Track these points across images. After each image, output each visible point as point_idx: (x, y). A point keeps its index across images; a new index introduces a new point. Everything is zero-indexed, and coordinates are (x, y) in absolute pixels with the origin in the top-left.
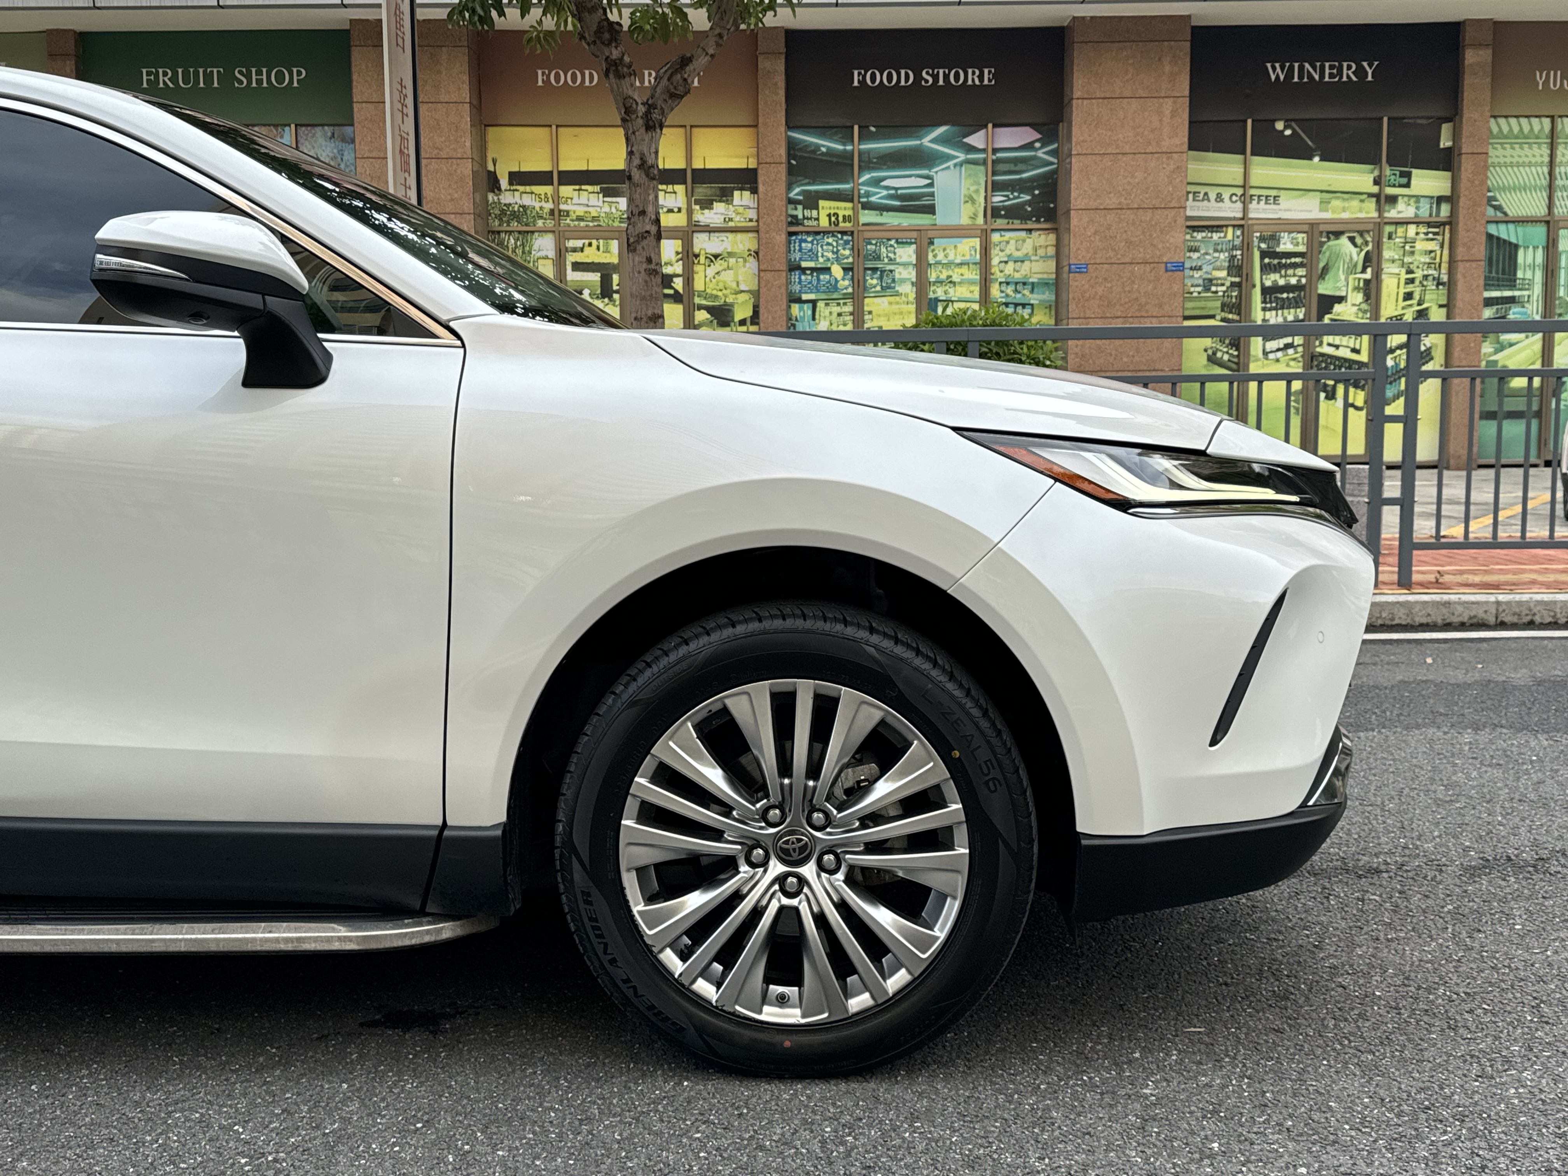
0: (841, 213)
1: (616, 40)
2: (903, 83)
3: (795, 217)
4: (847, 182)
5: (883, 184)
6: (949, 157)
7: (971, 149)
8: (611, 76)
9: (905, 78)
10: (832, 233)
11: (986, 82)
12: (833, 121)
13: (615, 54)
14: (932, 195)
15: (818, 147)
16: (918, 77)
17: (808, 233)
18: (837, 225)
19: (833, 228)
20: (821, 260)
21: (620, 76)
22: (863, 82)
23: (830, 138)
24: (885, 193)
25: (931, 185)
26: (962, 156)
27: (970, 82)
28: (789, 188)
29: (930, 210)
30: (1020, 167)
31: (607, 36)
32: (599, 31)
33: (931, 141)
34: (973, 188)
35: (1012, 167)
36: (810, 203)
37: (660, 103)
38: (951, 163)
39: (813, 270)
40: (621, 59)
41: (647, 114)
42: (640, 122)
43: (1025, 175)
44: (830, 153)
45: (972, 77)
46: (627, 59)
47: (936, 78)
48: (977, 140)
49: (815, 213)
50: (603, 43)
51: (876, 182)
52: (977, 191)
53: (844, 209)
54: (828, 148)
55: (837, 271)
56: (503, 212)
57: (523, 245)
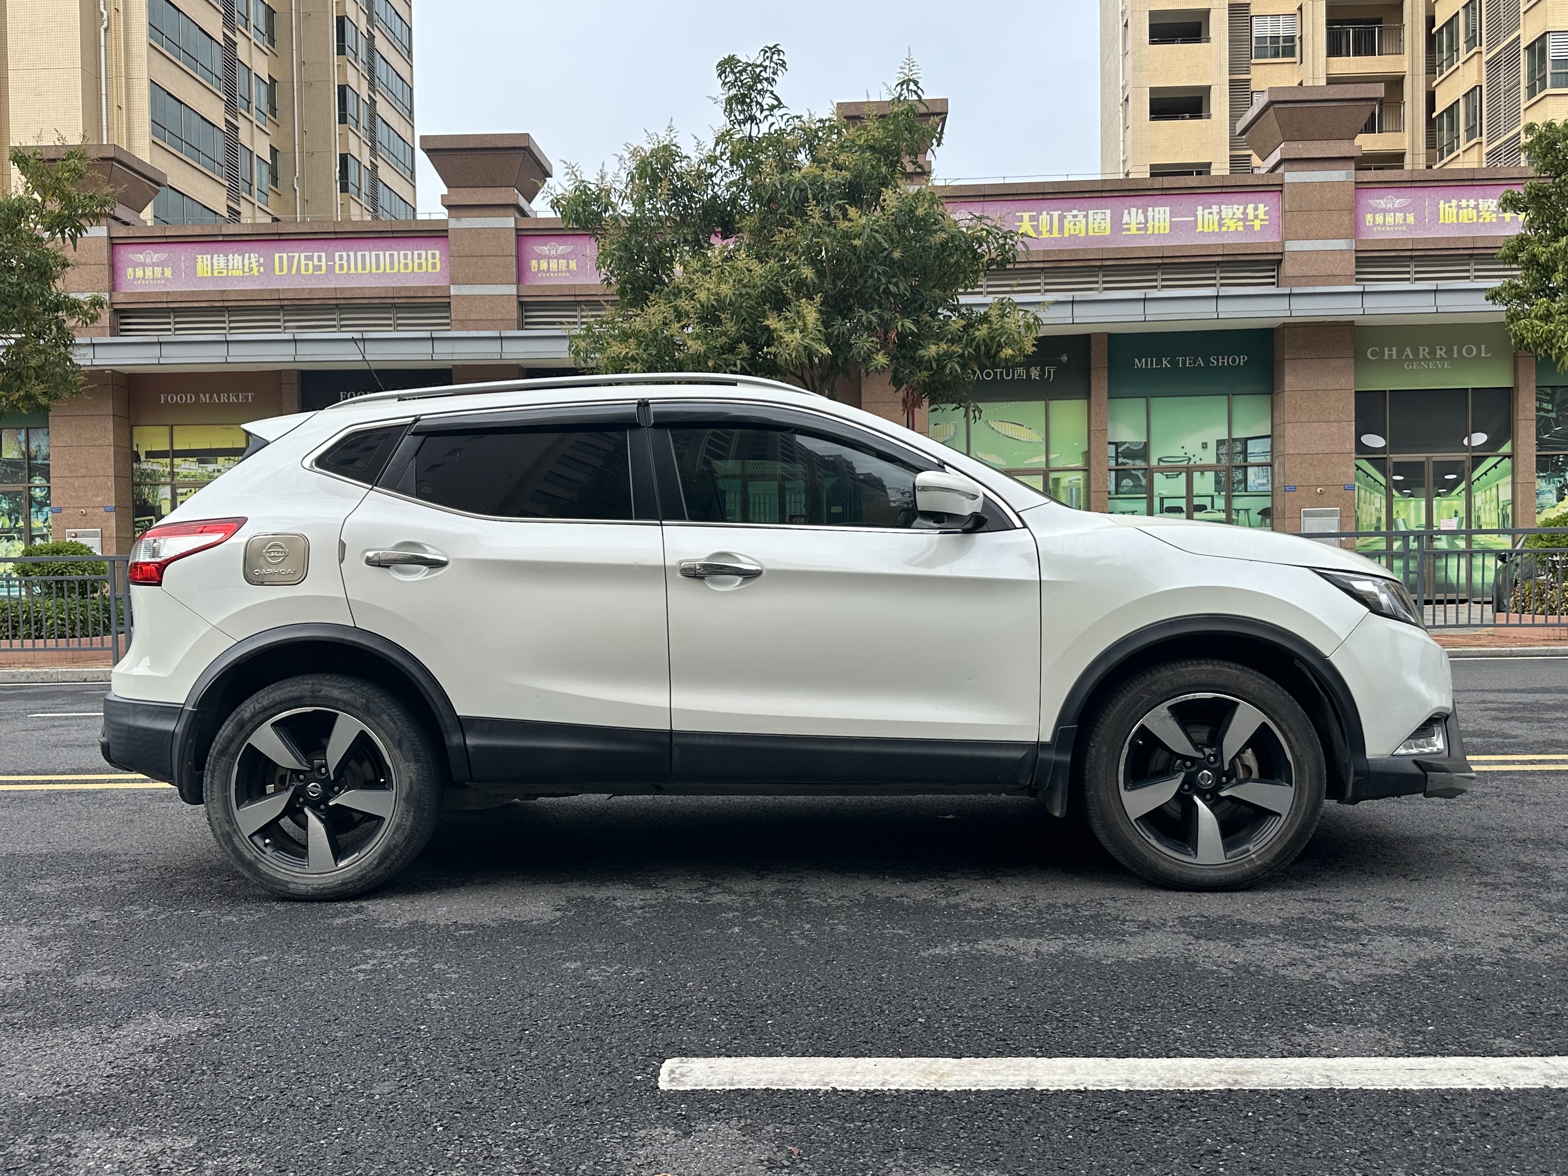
56: (142, 473)
57: (153, 492)
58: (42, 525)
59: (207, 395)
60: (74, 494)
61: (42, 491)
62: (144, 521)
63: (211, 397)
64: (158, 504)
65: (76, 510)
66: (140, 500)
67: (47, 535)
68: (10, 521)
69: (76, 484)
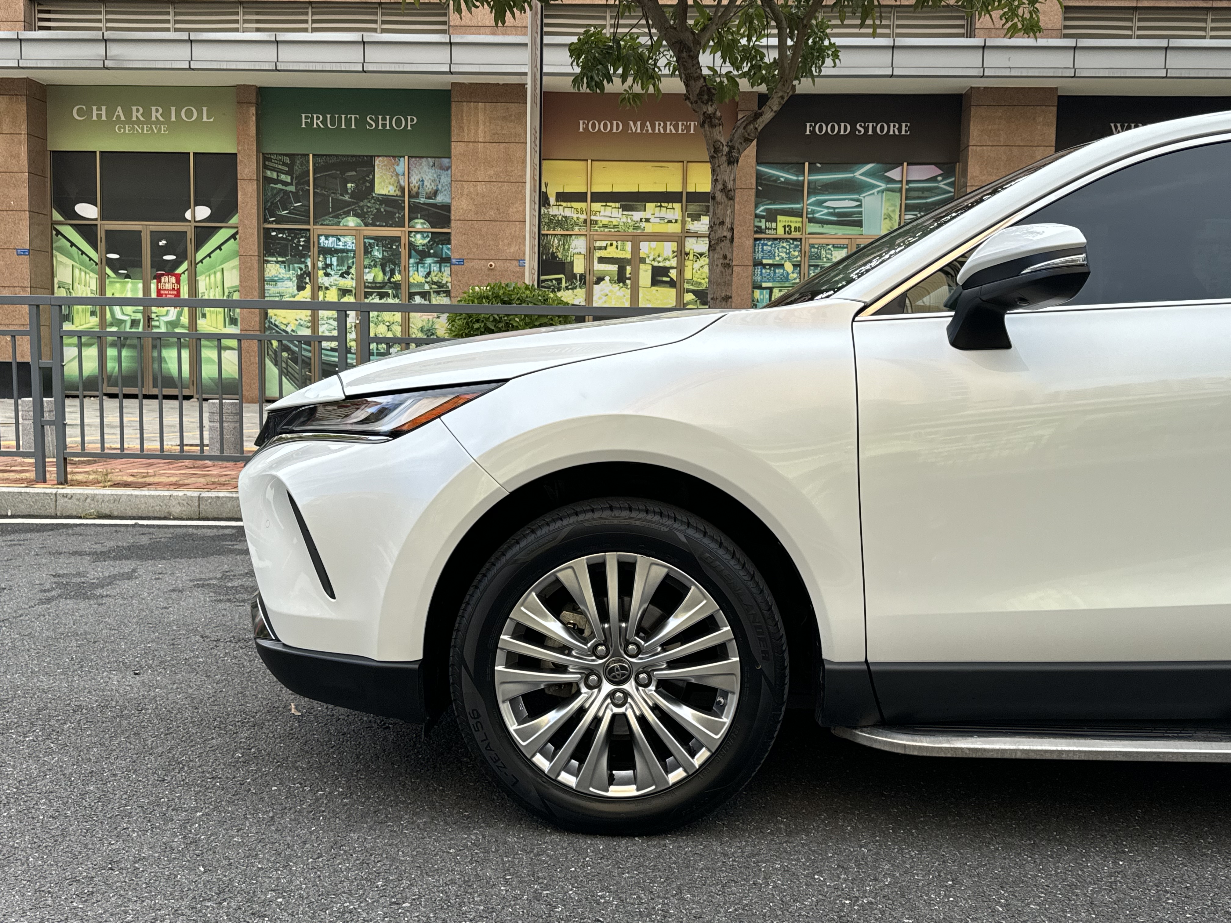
0: (793, 225)
1: (712, 100)
2: (842, 133)
3: (759, 227)
4: (799, 203)
5: (825, 204)
6: (874, 186)
7: (891, 180)
8: (706, 126)
9: (844, 129)
10: (786, 240)
11: (903, 133)
12: (790, 159)
13: (710, 110)
14: (860, 213)
15: (778, 177)
16: (854, 128)
17: (768, 239)
18: (790, 233)
19: (787, 236)
20: (777, 258)
21: (713, 126)
22: (813, 132)
23: (788, 171)
24: (826, 211)
25: (860, 206)
26: (883, 186)
27: (891, 133)
28: (756, 207)
29: (859, 224)
30: (926, 194)
31: (706, 97)
32: (701, 94)
33: (861, 175)
34: (891, 209)
35: (920, 194)
36: (772, 216)
37: (737, 145)
38: (875, 191)
39: (771, 265)
40: (715, 114)
41: (729, 152)
42: (724, 158)
43: (929, 200)
44: (787, 182)
45: (893, 129)
46: (718, 114)
47: (866, 129)
48: (895, 174)
49: (774, 225)
50: (702, 102)
51: (820, 203)
52: (894, 211)
53: (795, 222)
54: (786, 179)
55: (788, 267)
56: (551, 220)
57: (564, 244)
58: (423, 280)
59: (639, 123)
60: (480, 242)
61: (424, 238)
62: (551, 280)
63: (643, 126)
64: (569, 259)
65: (483, 262)
66: (547, 254)
67: (429, 292)
68: (384, 273)
69: (484, 230)
